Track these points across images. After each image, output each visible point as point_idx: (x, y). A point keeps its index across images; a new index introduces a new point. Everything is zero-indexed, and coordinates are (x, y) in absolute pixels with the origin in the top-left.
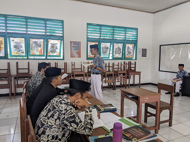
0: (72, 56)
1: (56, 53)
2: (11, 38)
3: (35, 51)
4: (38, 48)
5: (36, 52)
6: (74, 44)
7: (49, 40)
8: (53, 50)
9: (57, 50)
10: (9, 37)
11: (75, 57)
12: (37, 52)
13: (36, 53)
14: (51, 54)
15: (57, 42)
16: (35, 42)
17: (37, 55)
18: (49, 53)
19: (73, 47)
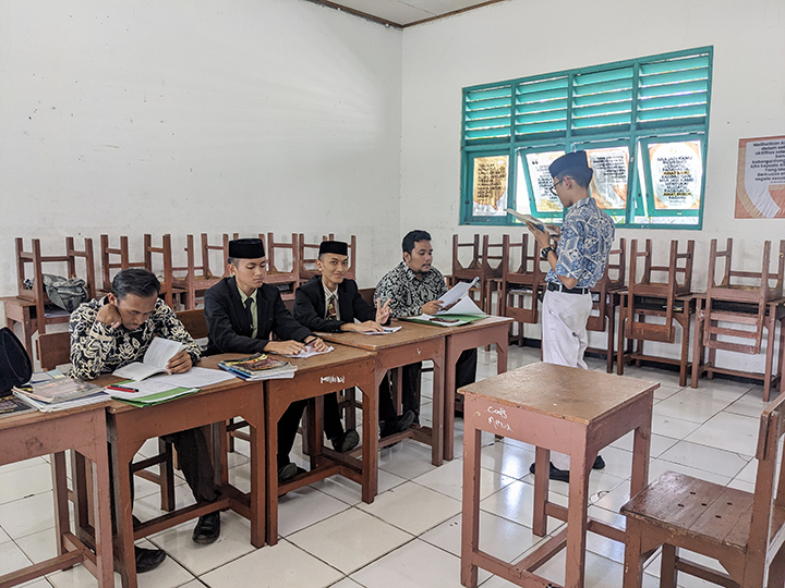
0: (742, 211)
1: (688, 197)
2: (528, 156)
3: (607, 195)
4: (615, 184)
5: (610, 200)
6: (759, 149)
7: (649, 146)
8: (672, 186)
9: (690, 186)
10: (523, 153)
11: (761, 216)
12: (614, 197)
13: (610, 204)
14: (668, 204)
15: (688, 152)
16: (601, 160)
17: (615, 210)
18: (659, 200)
19: (755, 164)
